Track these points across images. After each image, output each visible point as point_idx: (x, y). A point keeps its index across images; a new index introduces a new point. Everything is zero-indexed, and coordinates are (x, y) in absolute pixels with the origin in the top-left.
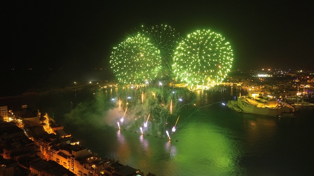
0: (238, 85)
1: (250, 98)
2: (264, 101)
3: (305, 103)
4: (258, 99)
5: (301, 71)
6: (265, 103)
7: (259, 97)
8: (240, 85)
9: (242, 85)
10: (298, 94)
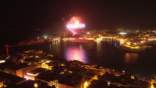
0: (114, 38)
1: (127, 44)
2: (133, 46)
3: (147, 46)
4: (130, 45)
5: (138, 31)
6: (134, 46)
7: (130, 44)
8: (115, 38)
9: (116, 38)
10: (142, 42)
